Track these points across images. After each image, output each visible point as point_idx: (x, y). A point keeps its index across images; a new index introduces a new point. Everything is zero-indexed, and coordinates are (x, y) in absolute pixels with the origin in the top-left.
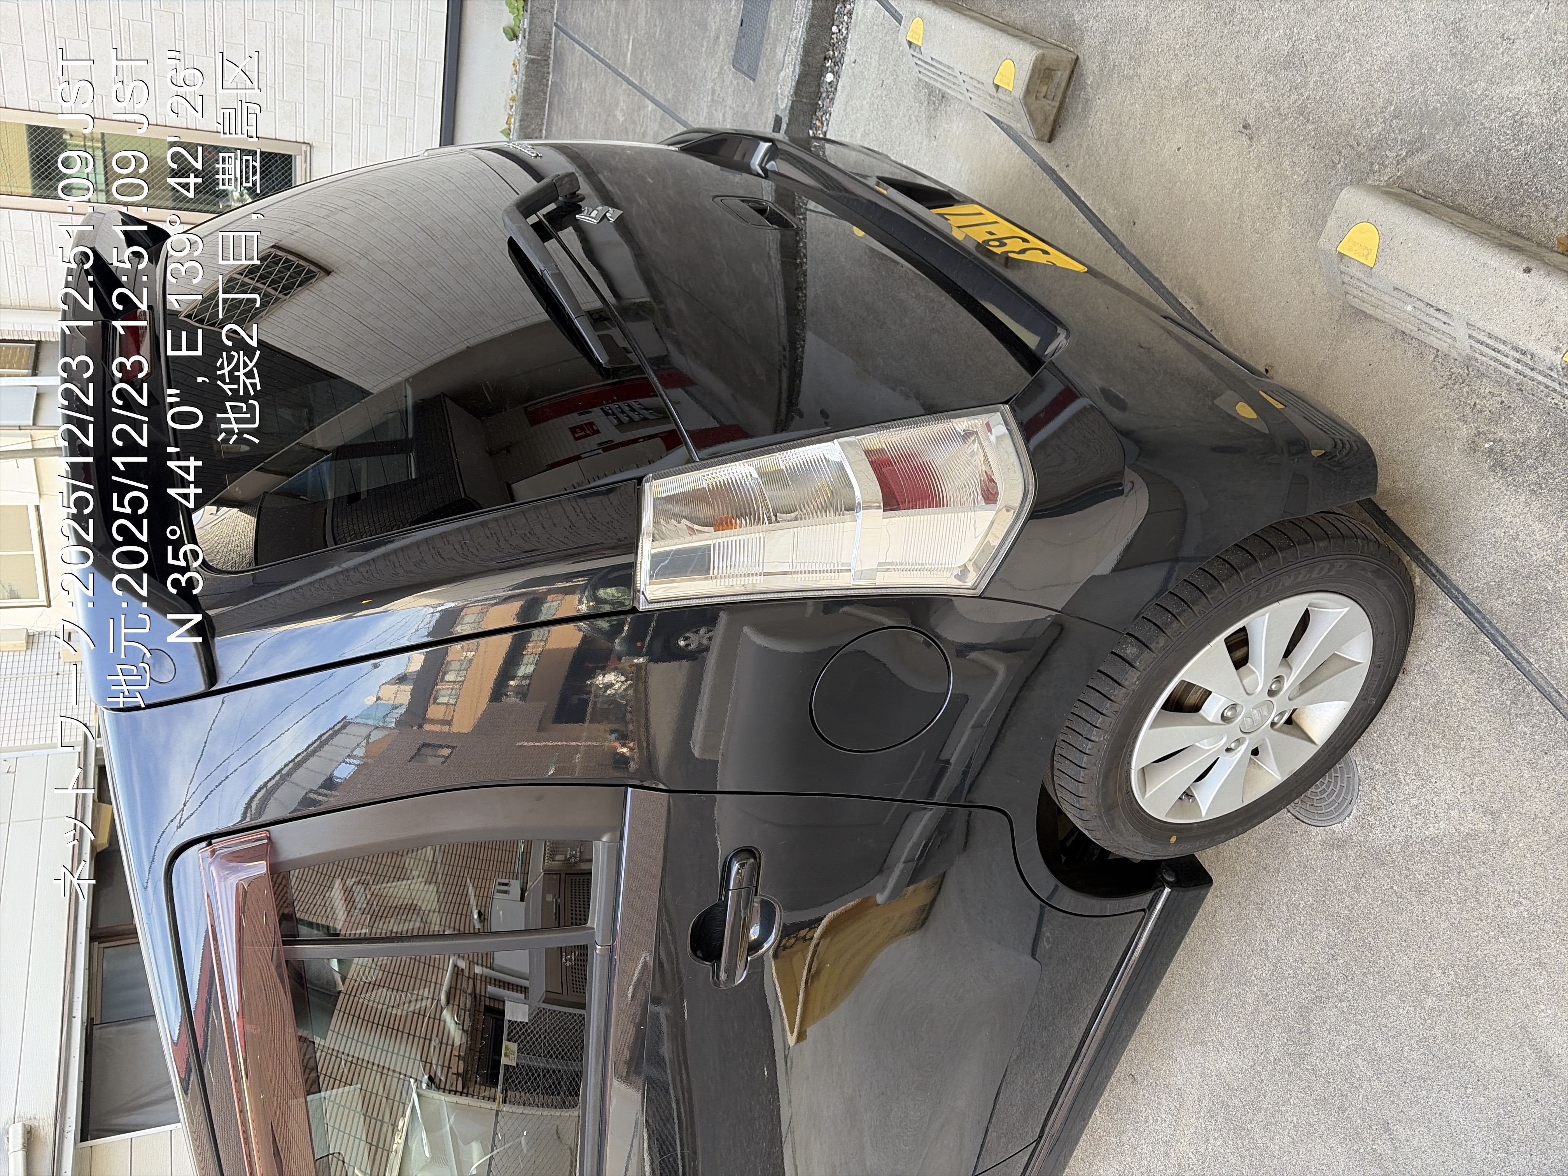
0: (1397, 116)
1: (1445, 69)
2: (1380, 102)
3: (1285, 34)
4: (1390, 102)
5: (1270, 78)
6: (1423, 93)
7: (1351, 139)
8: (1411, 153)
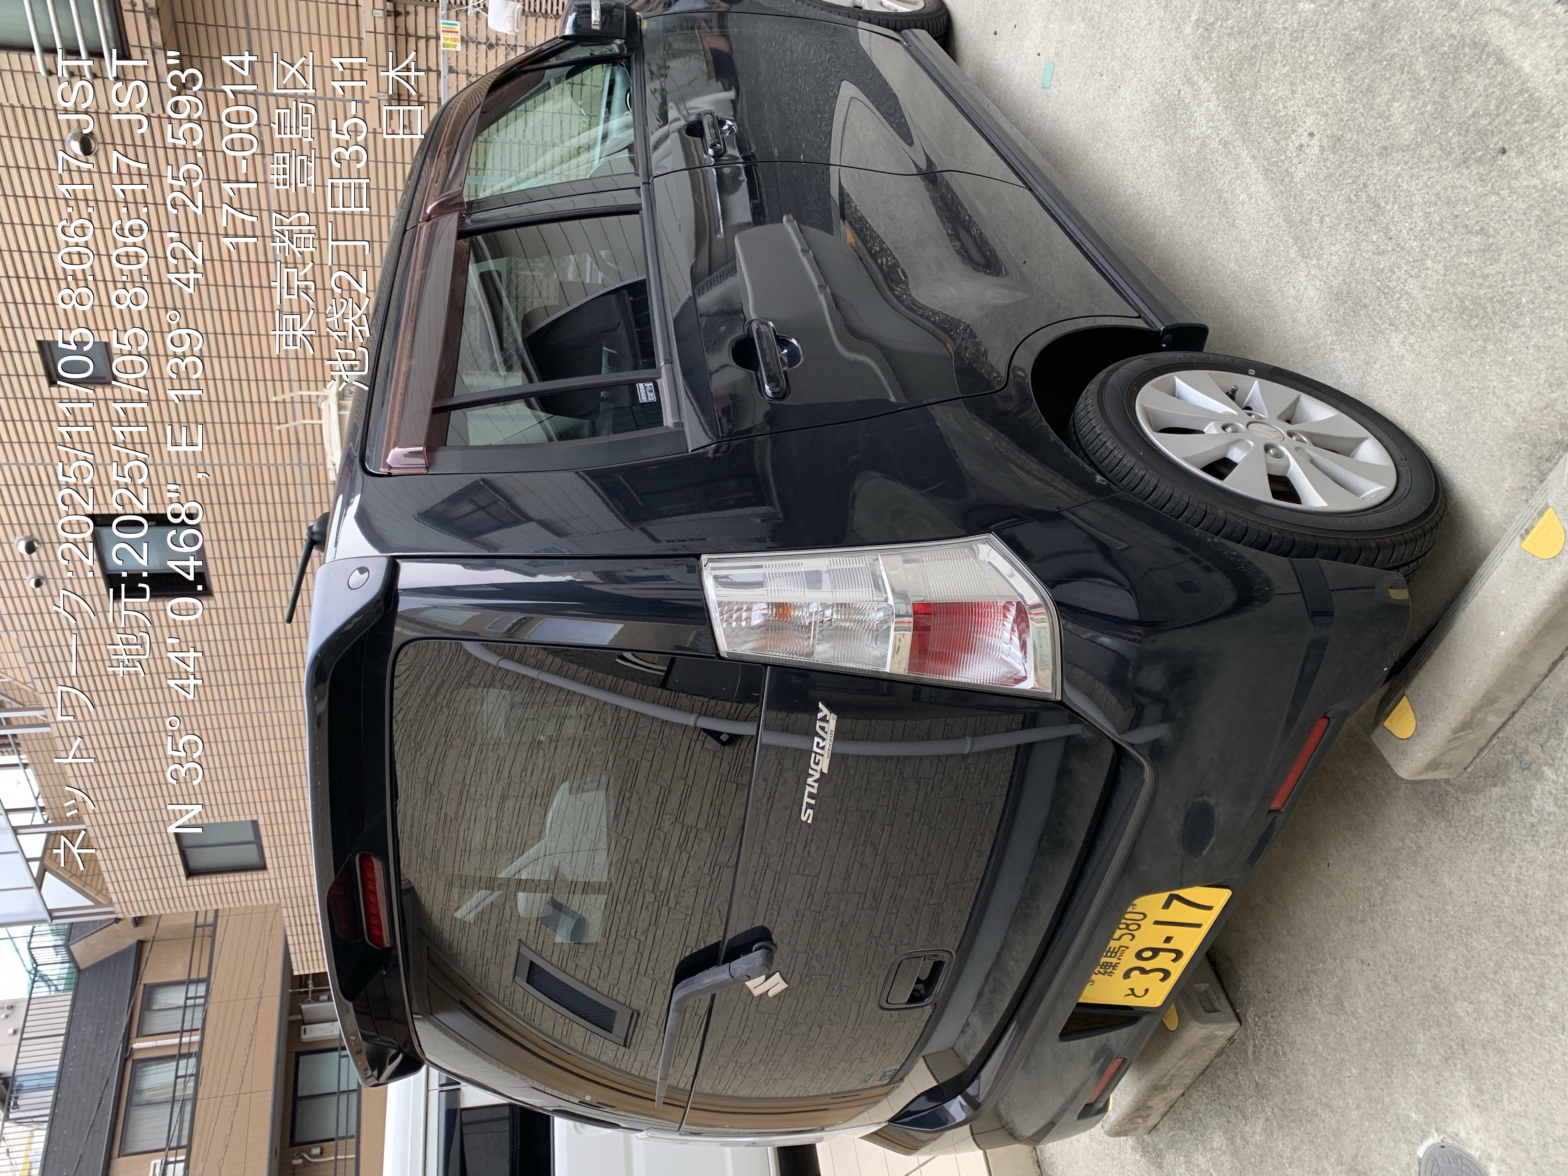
0: (1275, 1052)
1: (1285, 1101)
2: (1286, 1047)
3: (1357, 1012)
4: (1284, 1054)
5: (1336, 980)
6: (1279, 1078)
7: (1275, 1014)
8: (1255, 1046)
